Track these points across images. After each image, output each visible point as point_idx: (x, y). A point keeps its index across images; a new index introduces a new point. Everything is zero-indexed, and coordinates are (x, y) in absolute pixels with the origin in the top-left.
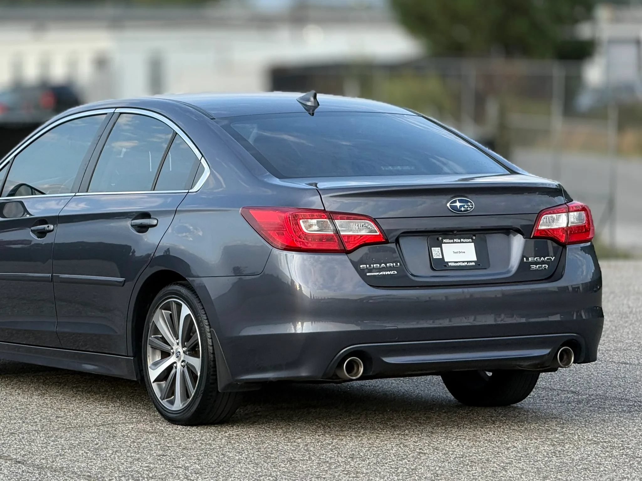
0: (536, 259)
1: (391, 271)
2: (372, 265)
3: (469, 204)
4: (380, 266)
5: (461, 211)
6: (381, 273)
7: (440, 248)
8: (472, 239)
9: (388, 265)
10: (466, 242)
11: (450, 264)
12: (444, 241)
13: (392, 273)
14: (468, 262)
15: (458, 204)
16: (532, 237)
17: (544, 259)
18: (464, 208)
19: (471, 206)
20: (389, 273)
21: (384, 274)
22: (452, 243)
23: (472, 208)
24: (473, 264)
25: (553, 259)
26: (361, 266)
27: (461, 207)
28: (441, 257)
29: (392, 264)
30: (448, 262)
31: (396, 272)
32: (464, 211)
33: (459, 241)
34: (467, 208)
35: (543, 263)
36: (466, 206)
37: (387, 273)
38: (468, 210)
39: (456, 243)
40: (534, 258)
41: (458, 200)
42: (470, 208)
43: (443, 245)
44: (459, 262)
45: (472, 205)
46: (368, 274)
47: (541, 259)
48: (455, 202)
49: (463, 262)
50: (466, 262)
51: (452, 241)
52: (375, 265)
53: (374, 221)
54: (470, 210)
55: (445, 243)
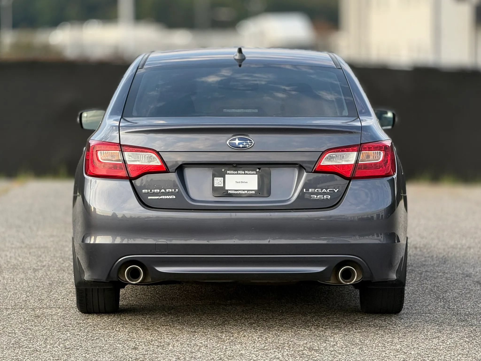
0: (317, 191)
1: (171, 195)
2: (153, 191)
3: (248, 142)
4: (160, 191)
5: (240, 148)
6: (161, 197)
7: (222, 178)
8: (256, 171)
9: (167, 190)
10: (250, 174)
11: (229, 192)
12: (228, 172)
13: (171, 197)
14: (248, 190)
15: (237, 142)
16: (313, 171)
17: (326, 191)
18: (242, 145)
19: (250, 144)
20: (168, 197)
21: (164, 198)
22: (235, 174)
23: (251, 145)
24: (254, 192)
25: (336, 191)
26: (143, 191)
27: (239, 144)
28: (222, 186)
29: (171, 190)
30: (228, 190)
31: (174, 197)
32: (242, 147)
33: (243, 172)
34: (246, 145)
35: (324, 194)
36: (245, 144)
37: (166, 197)
38: (247, 147)
39: (239, 174)
40: (315, 189)
41: (238, 138)
42: (249, 145)
43: (226, 175)
44: (240, 190)
45: (252, 143)
46: (149, 198)
47: (323, 191)
48: (234, 139)
49: (244, 190)
50: (246, 190)
51: (236, 172)
52: (155, 191)
53: (158, 153)
54: (248, 147)
55: (229, 174)
